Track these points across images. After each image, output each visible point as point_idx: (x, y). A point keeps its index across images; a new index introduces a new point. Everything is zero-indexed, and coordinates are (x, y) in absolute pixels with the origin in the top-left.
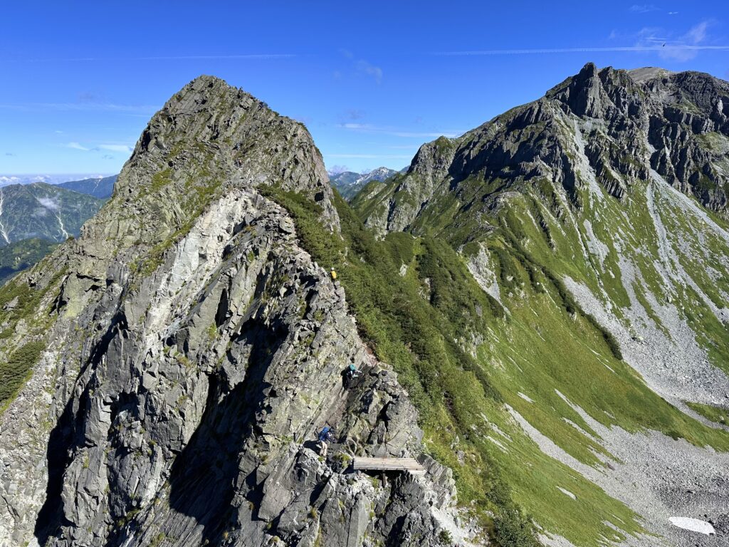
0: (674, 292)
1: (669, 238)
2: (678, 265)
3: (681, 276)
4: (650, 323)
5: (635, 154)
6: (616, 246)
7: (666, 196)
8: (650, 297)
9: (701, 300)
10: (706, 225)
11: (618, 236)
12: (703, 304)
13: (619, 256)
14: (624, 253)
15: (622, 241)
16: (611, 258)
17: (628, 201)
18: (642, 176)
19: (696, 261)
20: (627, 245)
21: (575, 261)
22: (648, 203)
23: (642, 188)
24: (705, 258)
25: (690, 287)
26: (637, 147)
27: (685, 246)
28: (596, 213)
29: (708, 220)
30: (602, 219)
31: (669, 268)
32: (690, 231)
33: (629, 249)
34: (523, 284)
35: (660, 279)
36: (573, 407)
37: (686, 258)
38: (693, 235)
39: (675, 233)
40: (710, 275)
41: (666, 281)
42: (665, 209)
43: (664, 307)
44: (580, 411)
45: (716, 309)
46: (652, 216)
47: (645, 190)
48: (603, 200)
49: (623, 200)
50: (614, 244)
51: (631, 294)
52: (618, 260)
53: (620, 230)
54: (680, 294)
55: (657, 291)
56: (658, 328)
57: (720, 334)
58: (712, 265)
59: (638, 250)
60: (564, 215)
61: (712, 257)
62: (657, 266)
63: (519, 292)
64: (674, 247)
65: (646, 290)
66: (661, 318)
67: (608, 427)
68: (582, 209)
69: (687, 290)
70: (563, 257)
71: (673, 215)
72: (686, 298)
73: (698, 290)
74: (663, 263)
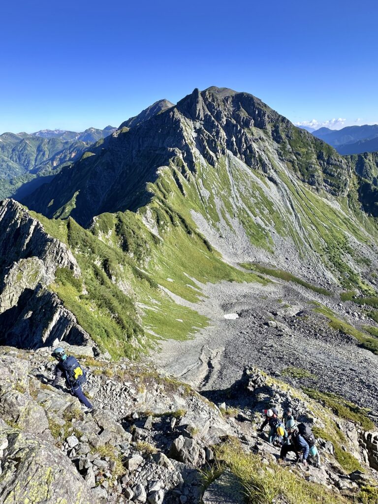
0: (237, 212)
1: (235, 185)
2: (239, 198)
3: (241, 204)
4: (228, 228)
5: (220, 141)
6: (213, 191)
7: (234, 163)
8: (228, 216)
9: (248, 214)
10: (251, 176)
11: (214, 186)
12: (249, 216)
13: (215, 196)
14: (217, 195)
15: (216, 188)
16: (211, 198)
17: (218, 166)
18: (224, 153)
19: (246, 196)
20: (218, 190)
21: (195, 201)
22: (227, 167)
23: (224, 159)
24: (250, 193)
25: (244, 208)
26: (221, 137)
27: (242, 188)
28: (204, 175)
29: (252, 174)
30: (206, 177)
31: (236, 200)
32: (244, 180)
33: (219, 192)
34: (169, 224)
35: (232, 206)
36: (191, 278)
37: (243, 195)
38: (246, 183)
39: (238, 182)
40: (252, 202)
41: (234, 207)
42: (234, 169)
43: (234, 220)
44: (194, 279)
45: (254, 217)
46: (229, 174)
47: (225, 160)
48: (207, 167)
49: (216, 167)
50: (212, 190)
51: (220, 216)
52: (214, 198)
53: (215, 183)
54: (240, 212)
55: (230, 212)
56: (231, 230)
57: (255, 229)
58: (252, 196)
59: (223, 193)
60: (189, 176)
61: (253, 192)
62: (231, 200)
63: (167, 228)
64: (237, 189)
65: (226, 212)
66: (232, 225)
67: (205, 284)
68: (197, 173)
69: (243, 210)
70: (190, 200)
71: (237, 173)
72: (242, 214)
73: (247, 209)
74: (233, 198)
